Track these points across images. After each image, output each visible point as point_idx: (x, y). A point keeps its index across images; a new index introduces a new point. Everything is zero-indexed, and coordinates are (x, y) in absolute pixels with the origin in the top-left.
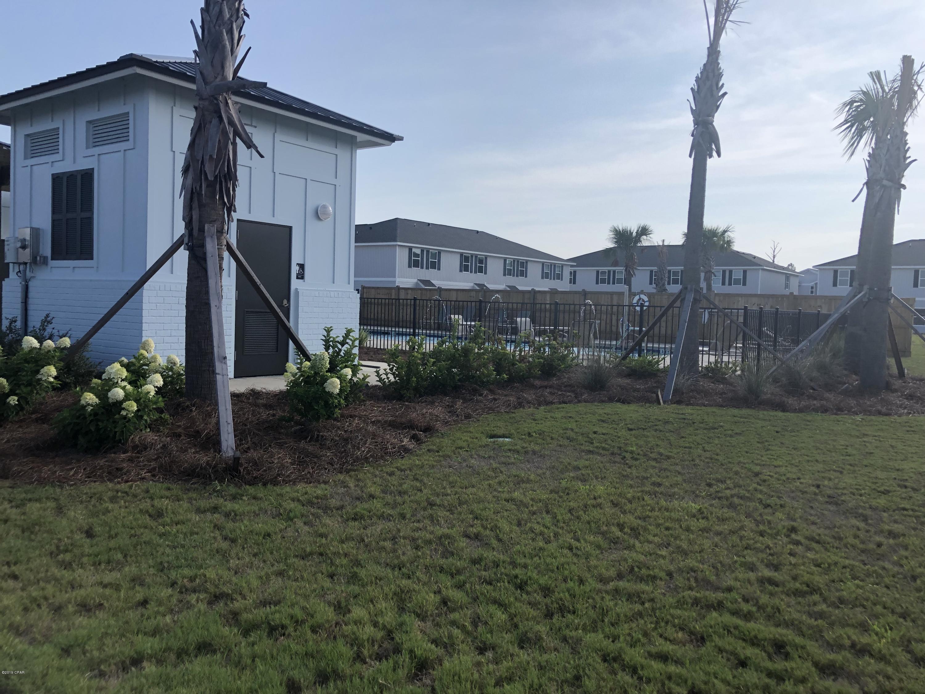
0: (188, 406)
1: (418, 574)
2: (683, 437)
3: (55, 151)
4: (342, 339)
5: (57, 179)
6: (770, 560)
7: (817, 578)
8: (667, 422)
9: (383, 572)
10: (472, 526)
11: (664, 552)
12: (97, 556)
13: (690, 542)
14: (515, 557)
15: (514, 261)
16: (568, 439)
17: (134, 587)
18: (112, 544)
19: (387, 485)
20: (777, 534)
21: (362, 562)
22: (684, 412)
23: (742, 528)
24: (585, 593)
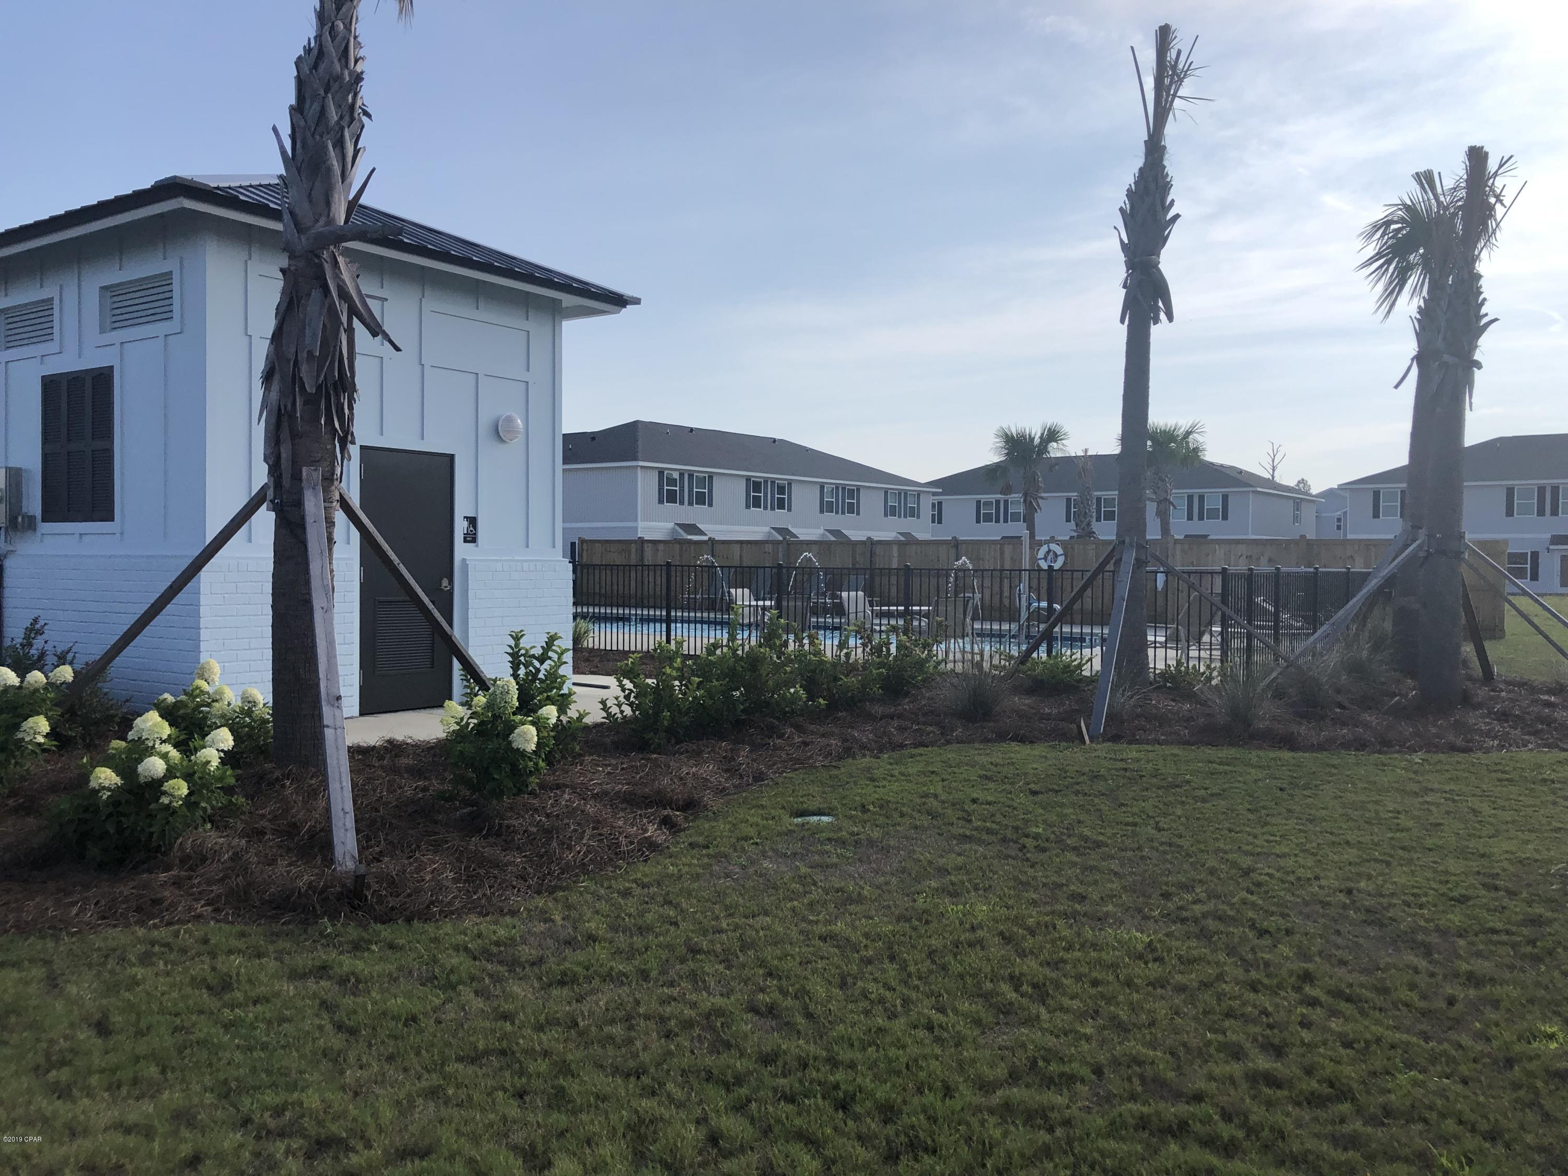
0: (277, 779)
1: (670, 1086)
2: (1122, 805)
3: (47, 336)
4: (541, 651)
5: (50, 385)
6: (1268, 1038)
7: (1348, 1071)
8: (1095, 777)
9: (608, 1085)
10: (762, 990)
11: (1088, 1029)
12: (113, 1071)
13: (1134, 1008)
14: (836, 1048)
15: (837, 488)
16: (929, 814)
17: (176, 1133)
18: (142, 1048)
19: (618, 917)
20: (1280, 986)
21: (573, 1066)
22: (1124, 756)
23: (1220, 977)
24: (953, 1113)
